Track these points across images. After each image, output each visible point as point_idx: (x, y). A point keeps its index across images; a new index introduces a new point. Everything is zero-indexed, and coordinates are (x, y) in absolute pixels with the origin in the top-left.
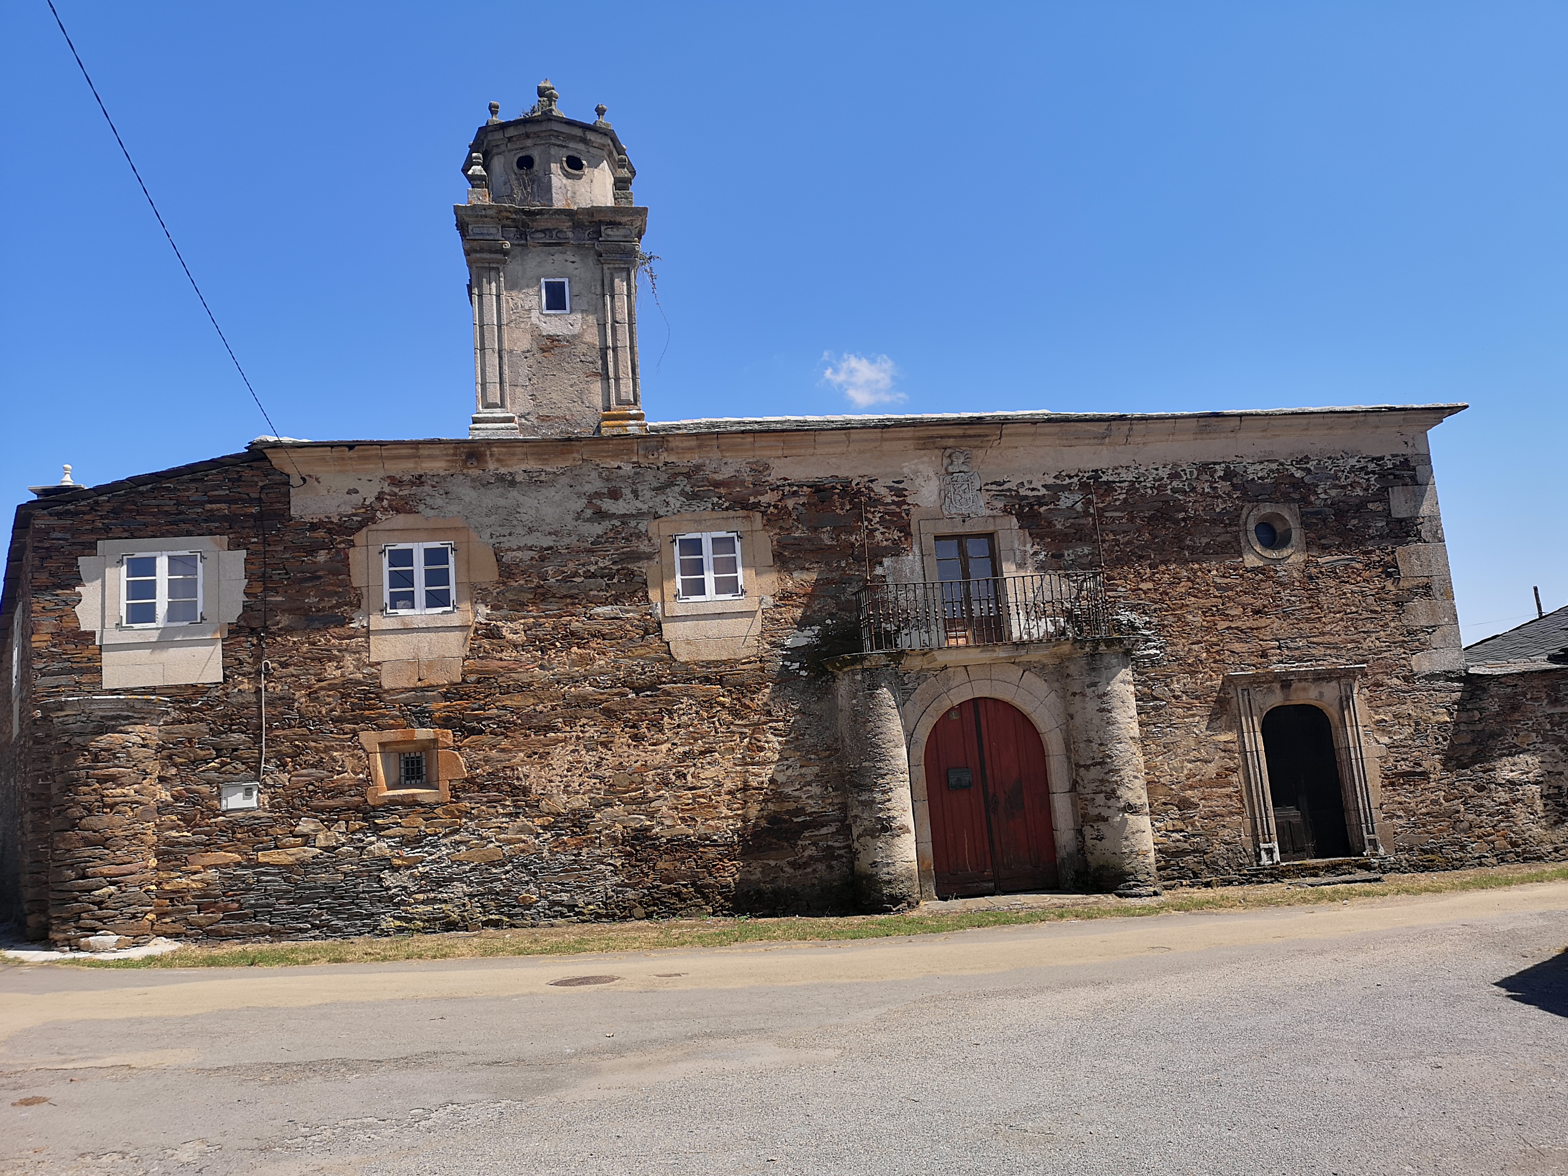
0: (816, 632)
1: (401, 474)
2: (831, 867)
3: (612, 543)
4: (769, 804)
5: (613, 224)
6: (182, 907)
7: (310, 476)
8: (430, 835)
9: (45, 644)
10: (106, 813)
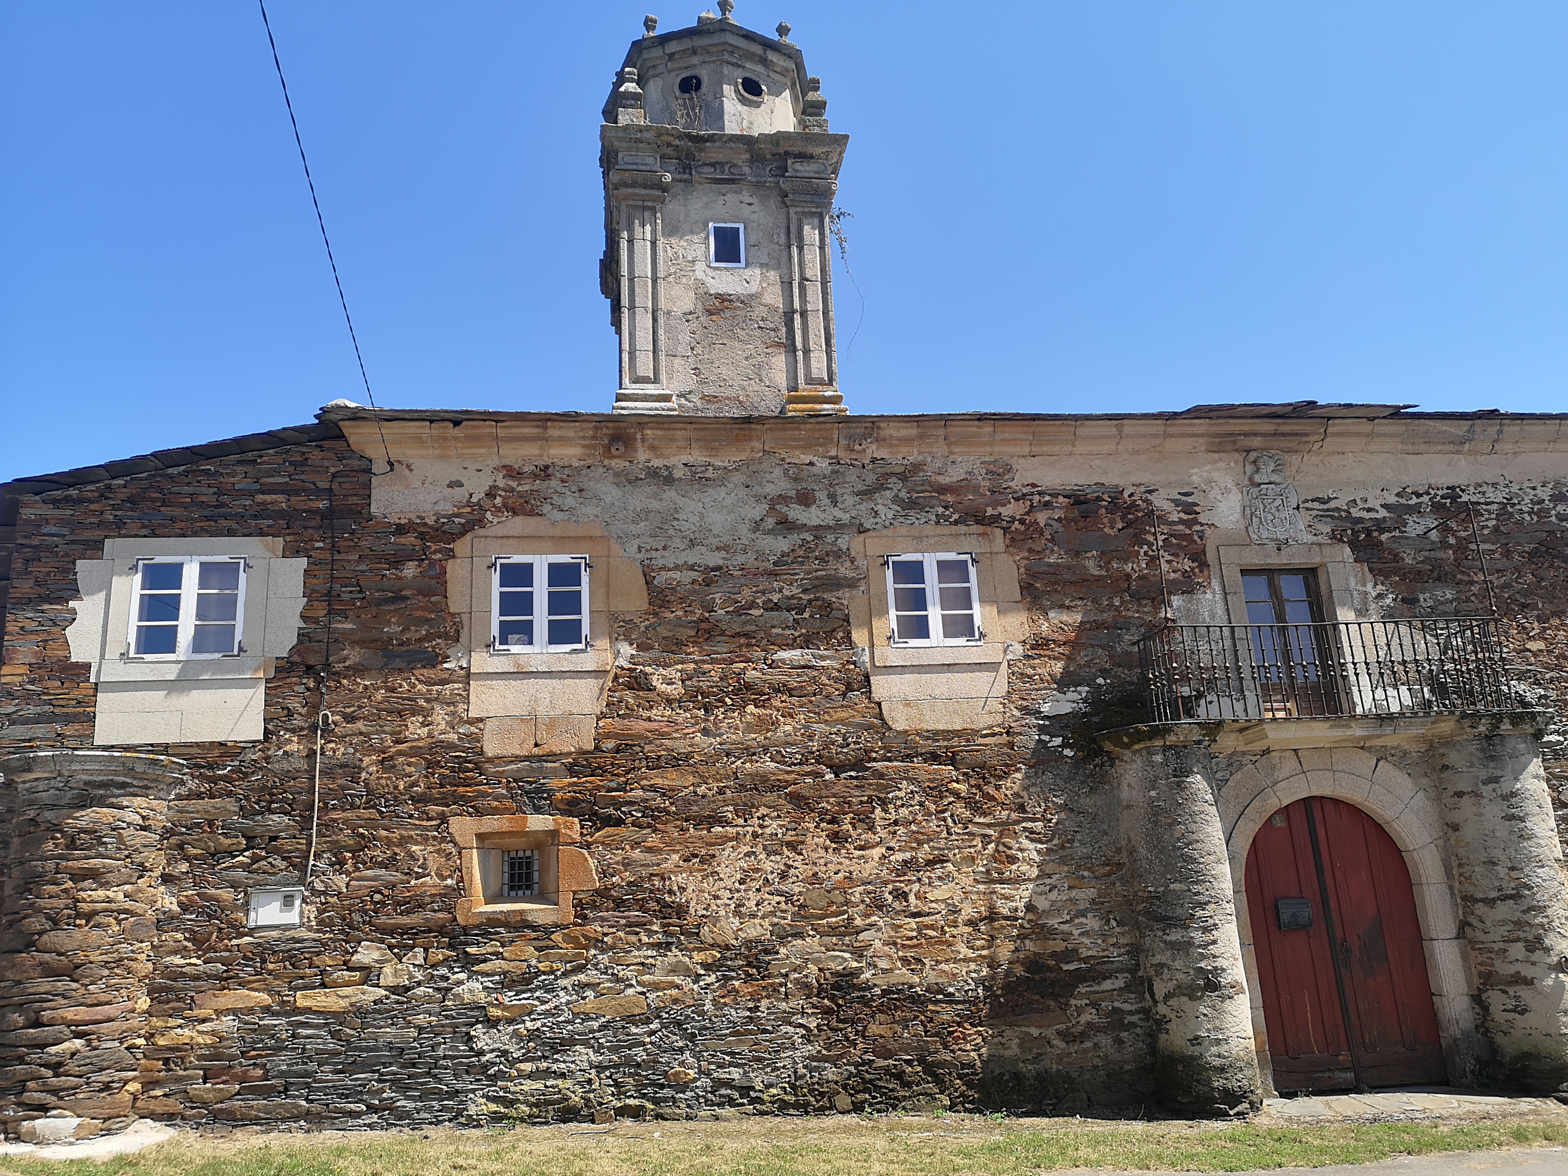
0: (1084, 695)
1: (521, 463)
2: (1119, 1041)
3: (802, 563)
4: (1027, 942)
5: (803, 157)
6: (181, 1073)
7: (399, 462)
8: (544, 973)
9: (20, 679)
10: (80, 926)
